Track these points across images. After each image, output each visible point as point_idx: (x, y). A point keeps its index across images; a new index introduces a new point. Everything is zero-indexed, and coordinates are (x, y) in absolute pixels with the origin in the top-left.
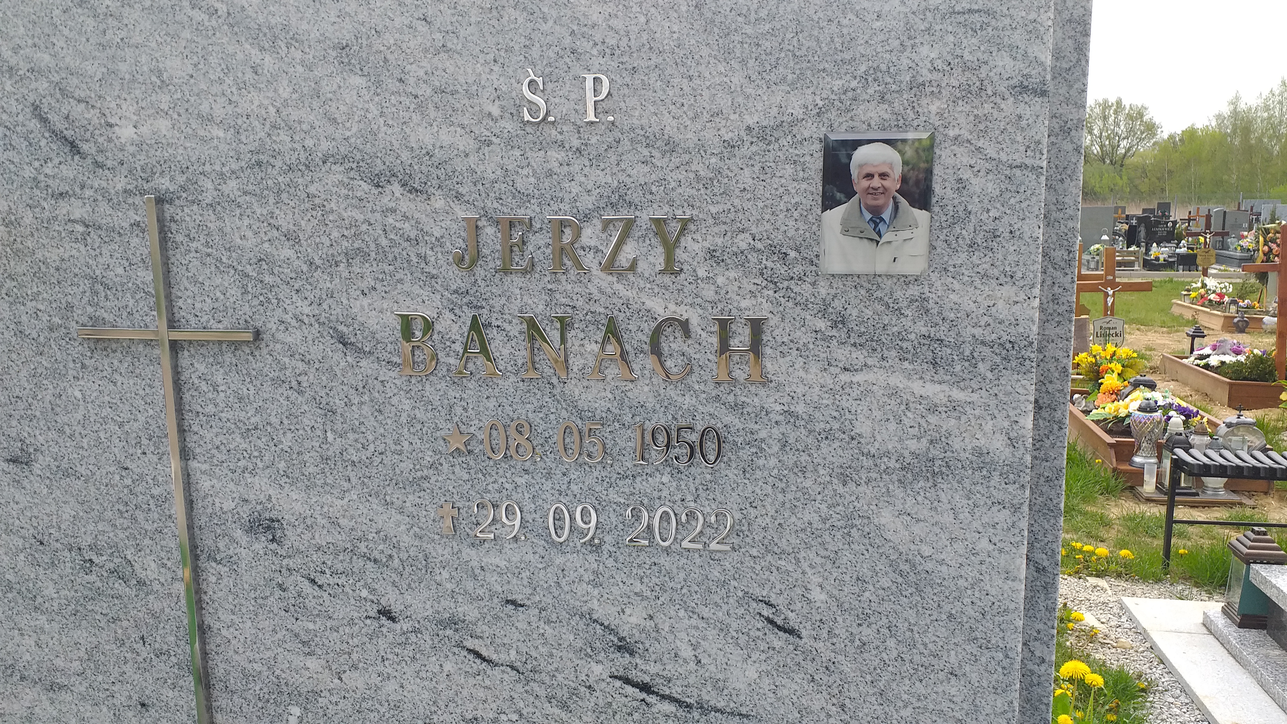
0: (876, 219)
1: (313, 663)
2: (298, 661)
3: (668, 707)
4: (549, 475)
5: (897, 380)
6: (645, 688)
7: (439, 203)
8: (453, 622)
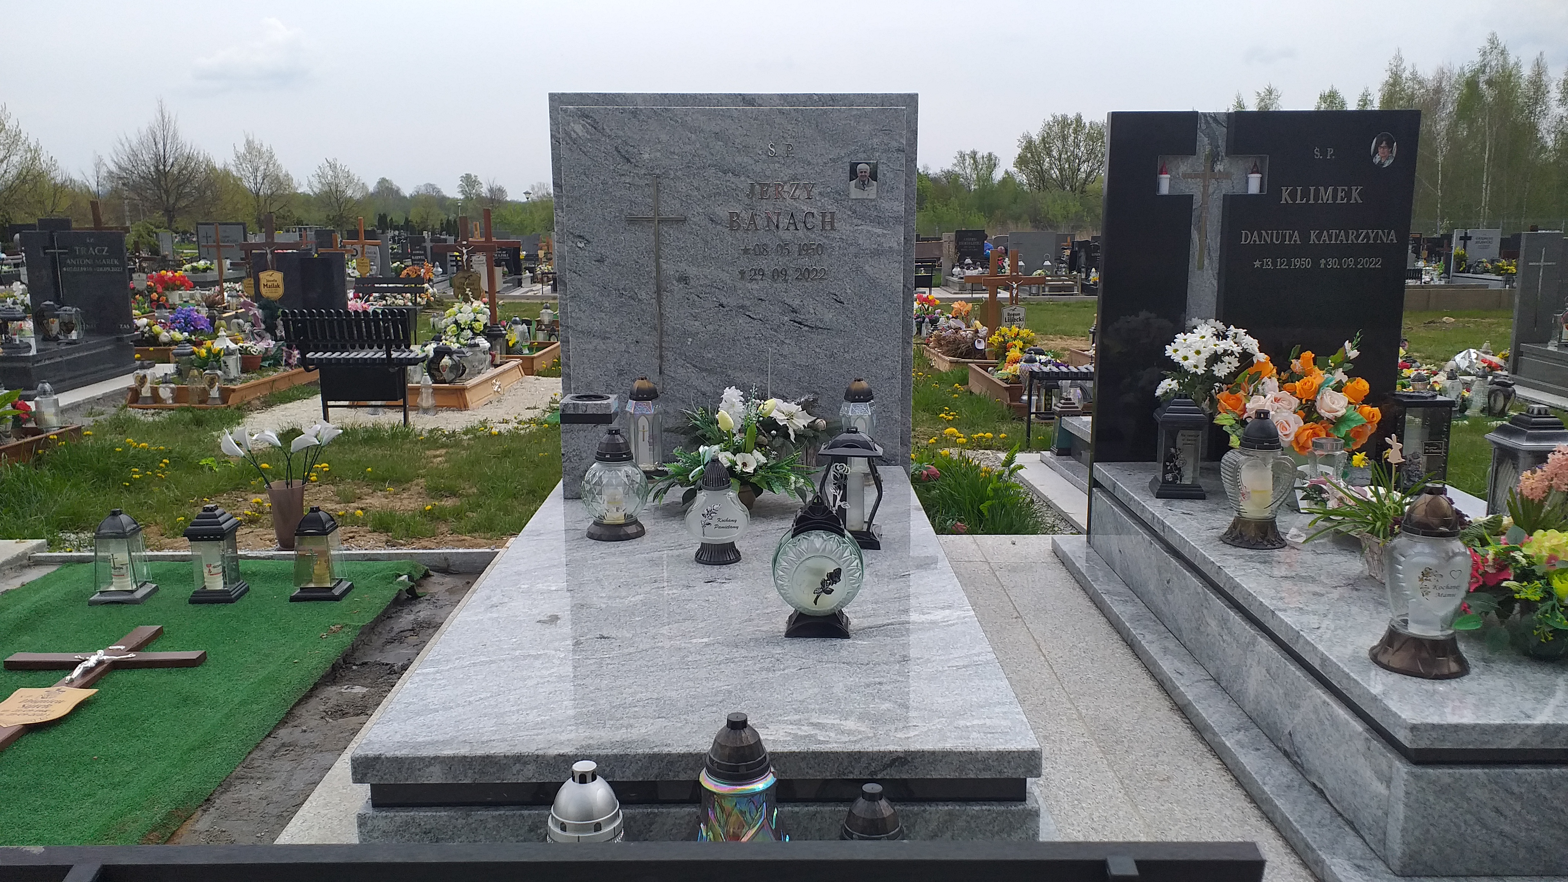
0: (864, 184)
1: (696, 323)
3: (806, 328)
4: (773, 260)
5: (869, 228)
6: (800, 323)
7: (743, 179)
8: (742, 307)
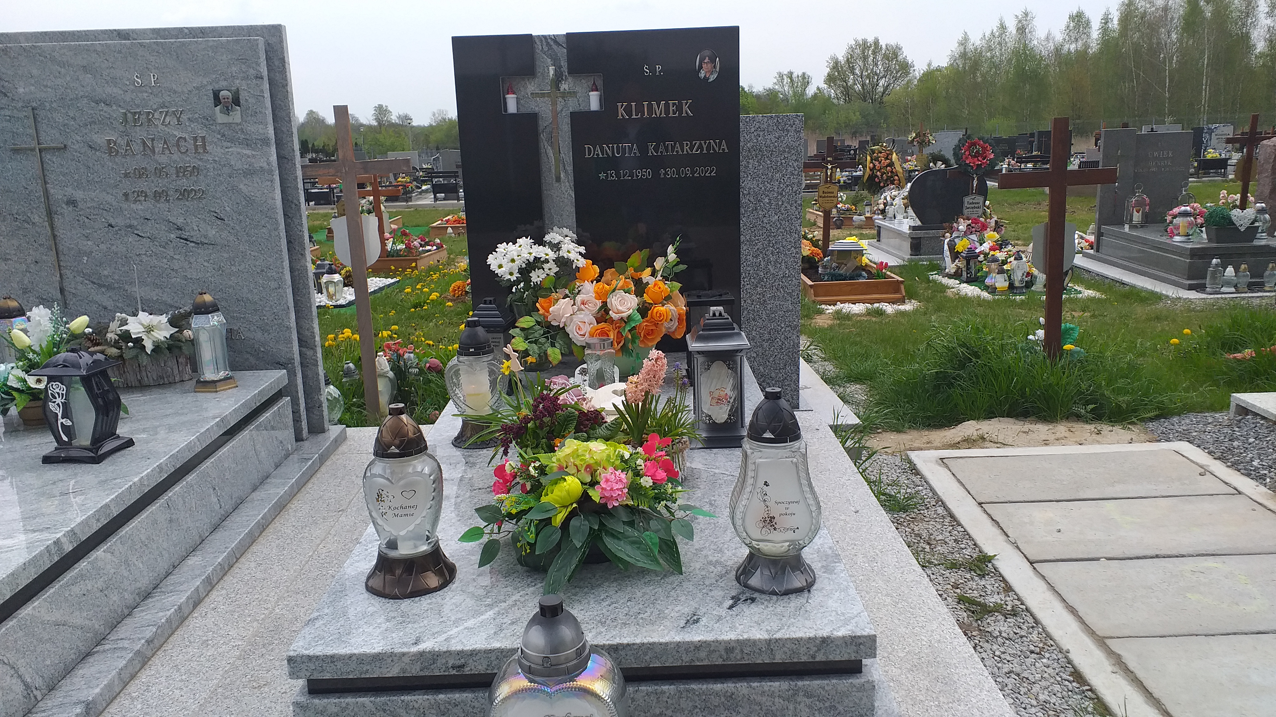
0: (228, 109)
1: (89, 243)
2: (85, 243)
3: (193, 244)
4: (153, 182)
6: (186, 240)
7: (114, 108)
8: (130, 226)
